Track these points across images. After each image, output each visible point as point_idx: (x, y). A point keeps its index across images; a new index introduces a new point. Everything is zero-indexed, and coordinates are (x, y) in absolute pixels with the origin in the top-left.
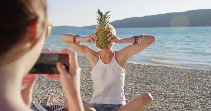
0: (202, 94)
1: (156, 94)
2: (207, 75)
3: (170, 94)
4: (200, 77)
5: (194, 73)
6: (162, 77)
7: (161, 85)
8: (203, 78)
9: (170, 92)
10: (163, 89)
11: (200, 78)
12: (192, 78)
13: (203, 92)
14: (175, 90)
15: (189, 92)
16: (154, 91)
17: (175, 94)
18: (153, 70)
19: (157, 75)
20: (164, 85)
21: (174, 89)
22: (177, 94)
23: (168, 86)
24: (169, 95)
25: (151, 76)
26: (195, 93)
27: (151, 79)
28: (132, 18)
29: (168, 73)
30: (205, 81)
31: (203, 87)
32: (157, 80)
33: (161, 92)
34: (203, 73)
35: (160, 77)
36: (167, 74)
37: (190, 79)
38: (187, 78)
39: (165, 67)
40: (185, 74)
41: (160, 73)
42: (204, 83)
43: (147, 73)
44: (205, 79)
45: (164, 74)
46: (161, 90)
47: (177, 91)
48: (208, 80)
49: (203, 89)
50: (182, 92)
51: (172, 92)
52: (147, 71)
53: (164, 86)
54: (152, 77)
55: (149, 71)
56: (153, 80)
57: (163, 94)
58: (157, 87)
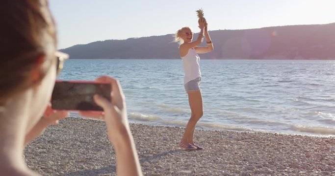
0: (234, 170)
1: (160, 172)
2: (238, 140)
3: (183, 171)
4: (227, 143)
5: (218, 137)
6: (165, 145)
7: (167, 158)
8: (232, 145)
9: (182, 169)
10: (170, 164)
11: (228, 145)
12: (214, 145)
13: (235, 167)
14: (190, 165)
15: (214, 168)
16: (157, 168)
17: (192, 172)
18: (149, 134)
19: (157, 142)
20: (171, 157)
21: (189, 163)
22: (194, 172)
23: (179, 160)
24: (182, 173)
26: (223, 168)
29: (174, 138)
30: (237, 150)
31: (234, 159)
32: (158, 149)
33: (169, 169)
34: (231, 137)
35: (162, 145)
36: (173, 140)
37: (211, 146)
38: (206, 146)
39: (168, 128)
40: (202, 139)
41: (162, 138)
42: (236, 153)
44: (236, 147)
45: (169, 139)
46: (168, 165)
47: (195, 166)
48: (241, 148)
49: (235, 162)
50: (202, 167)
51: (186, 169)
53: (172, 160)
54: (149, 144)
55: (142, 135)
56: (152, 151)
57: (171, 171)
58: (160, 161)
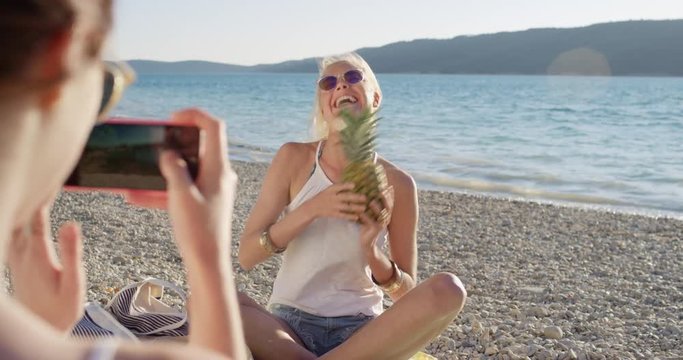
0: (629, 292)
1: (483, 287)
2: (650, 232)
3: (528, 288)
4: (626, 237)
5: (610, 224)
6: (504, 236)
7: (501, 260)
8: (635, 242)
9: (528, 284)
10: (506, 272)
11: (626, 239)
12: (600, 240)
13: (634, 286)
14: (544, 276)
15: (590, 284)
16: (478, 279)
17: (545, 291)
18: (477, 212)
19: (489, 229)
20: (510, 260)
21: (542, 272)
22: (550, 291)
23: (524, 265)
24: (525, 291)
25: (469, 229)
26: (609, 287)
27: (470, 242)
28: (417, 42)
29: (525, 222)
30: (643, 251)
31: (634, 269)
32: (489, 242)
33: (501, 283)
34: (637, 226)
35: (499, 235)
36: (521, 227)
37: (593, 242)
38: (583, 241)
39: (515, 202)
40: (578, 227)
41: (500, 222)
42: (640, 258)
43: (457, 222)
44: (642, 245)
45: (513, 225)
46: (501, 274)
47: (552, 279)
48: (652, 248)
49: (635, 274)
50: (566, 283)
51: (534, 284)
52: (458, 213)
53: (511, 264)
54: (474, 233)
55: (463, 214)
56: (476, 245)
57: (505, 287)
58: (487, 267)
